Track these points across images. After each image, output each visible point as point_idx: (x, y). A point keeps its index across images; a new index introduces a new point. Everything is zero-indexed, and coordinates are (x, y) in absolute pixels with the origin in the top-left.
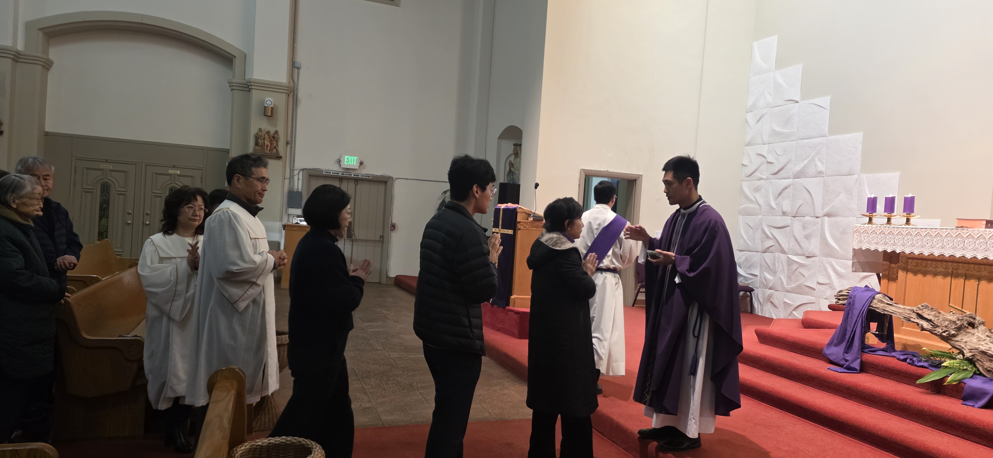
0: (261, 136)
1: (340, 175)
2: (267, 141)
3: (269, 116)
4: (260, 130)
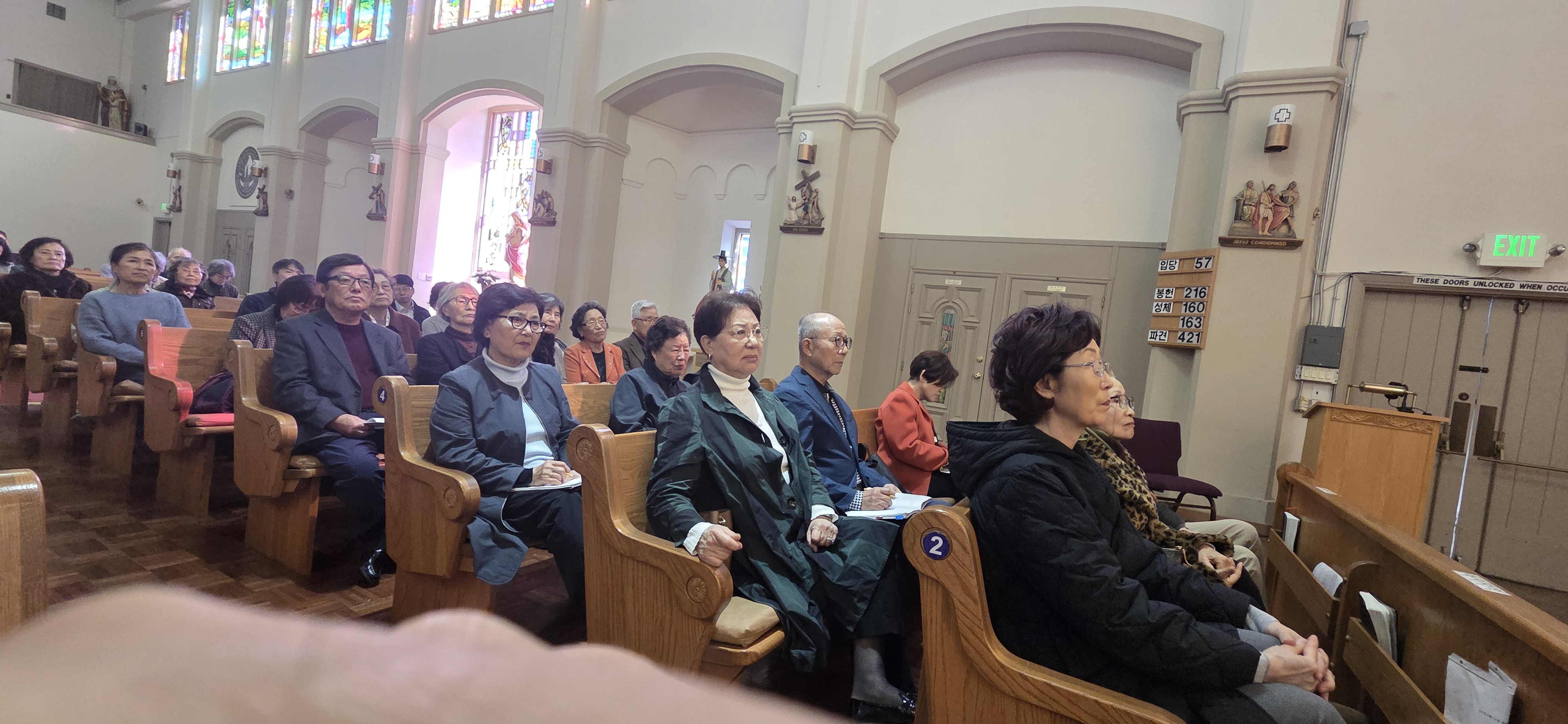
0: (1250, 199)
2: (1265, 209)
3: (1278, 149)
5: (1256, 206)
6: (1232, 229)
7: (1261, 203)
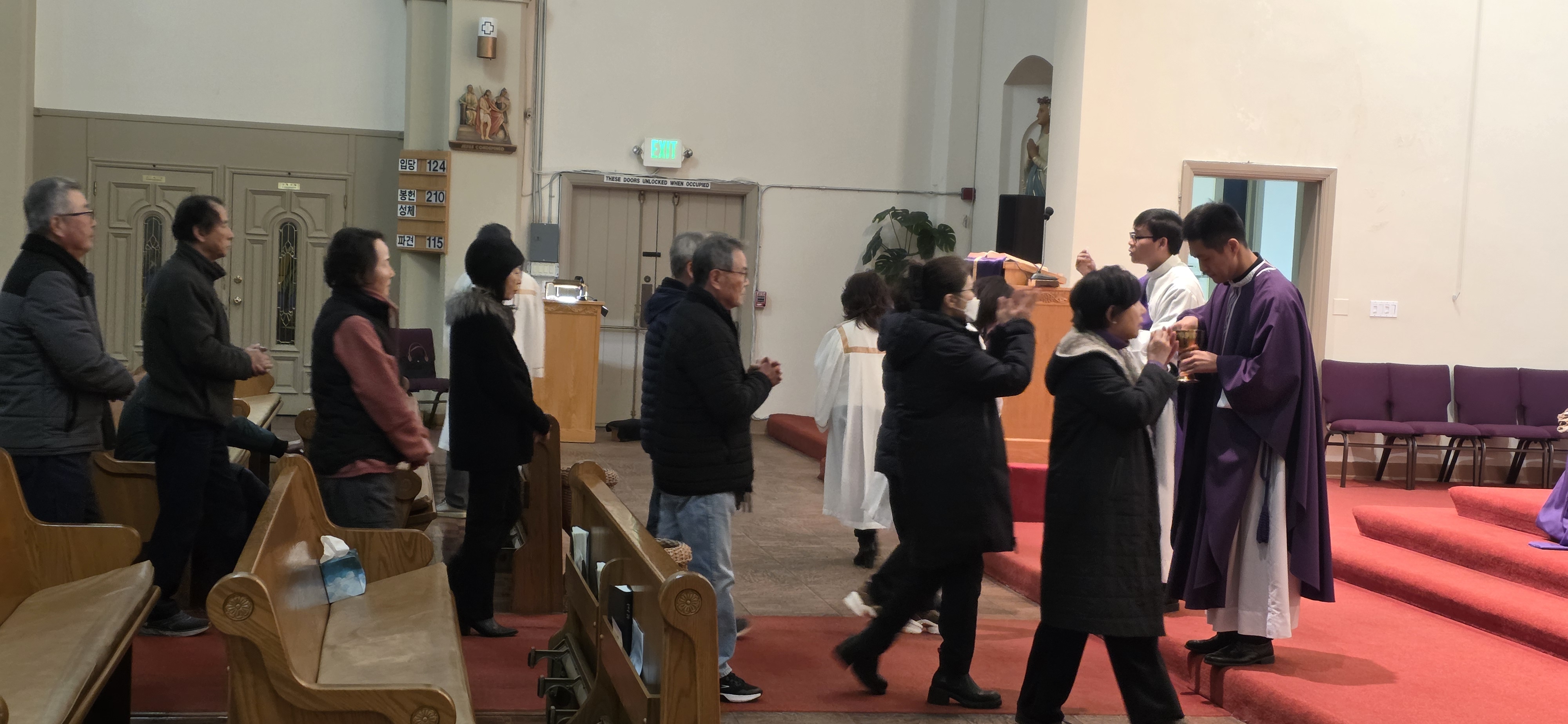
0: (472, 103)
1: (641, 183)
2: (485, 114)
3: (490, 58)
4: (470, 89)
5: (476, 111)
6: (459, 133)
7: (480, 108)
